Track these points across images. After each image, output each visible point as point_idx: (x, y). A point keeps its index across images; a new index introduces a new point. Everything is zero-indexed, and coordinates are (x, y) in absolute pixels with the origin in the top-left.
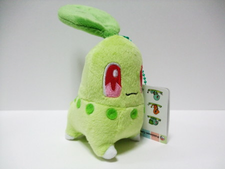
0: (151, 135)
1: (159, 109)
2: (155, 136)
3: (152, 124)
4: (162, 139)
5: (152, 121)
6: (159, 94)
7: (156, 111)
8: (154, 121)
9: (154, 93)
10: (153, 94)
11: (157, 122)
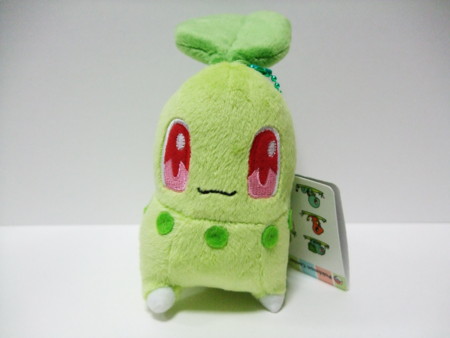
0: (317, 271)
1: (323, 225)
2: (325, 274)
3: (315, 251)
4: (338, 282)
5: (314, 246)
6: (317, 195)
7: (318, 229)
8: (316, 247)
9: (308, 192)
10: (306, 195)
11: (322, 249)
